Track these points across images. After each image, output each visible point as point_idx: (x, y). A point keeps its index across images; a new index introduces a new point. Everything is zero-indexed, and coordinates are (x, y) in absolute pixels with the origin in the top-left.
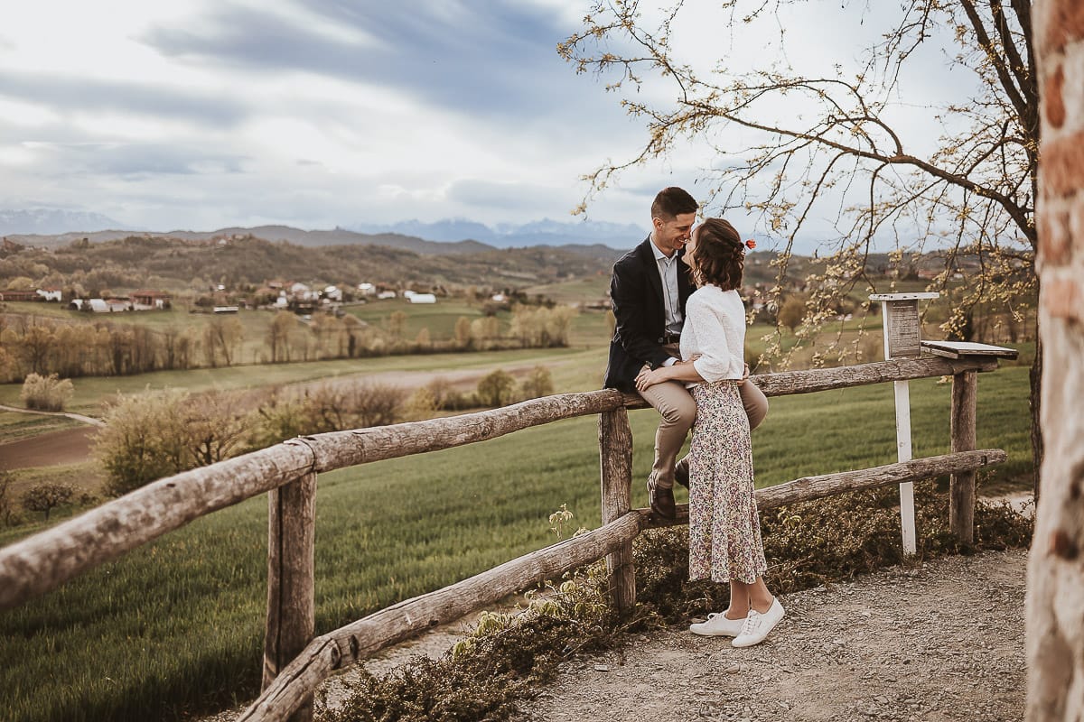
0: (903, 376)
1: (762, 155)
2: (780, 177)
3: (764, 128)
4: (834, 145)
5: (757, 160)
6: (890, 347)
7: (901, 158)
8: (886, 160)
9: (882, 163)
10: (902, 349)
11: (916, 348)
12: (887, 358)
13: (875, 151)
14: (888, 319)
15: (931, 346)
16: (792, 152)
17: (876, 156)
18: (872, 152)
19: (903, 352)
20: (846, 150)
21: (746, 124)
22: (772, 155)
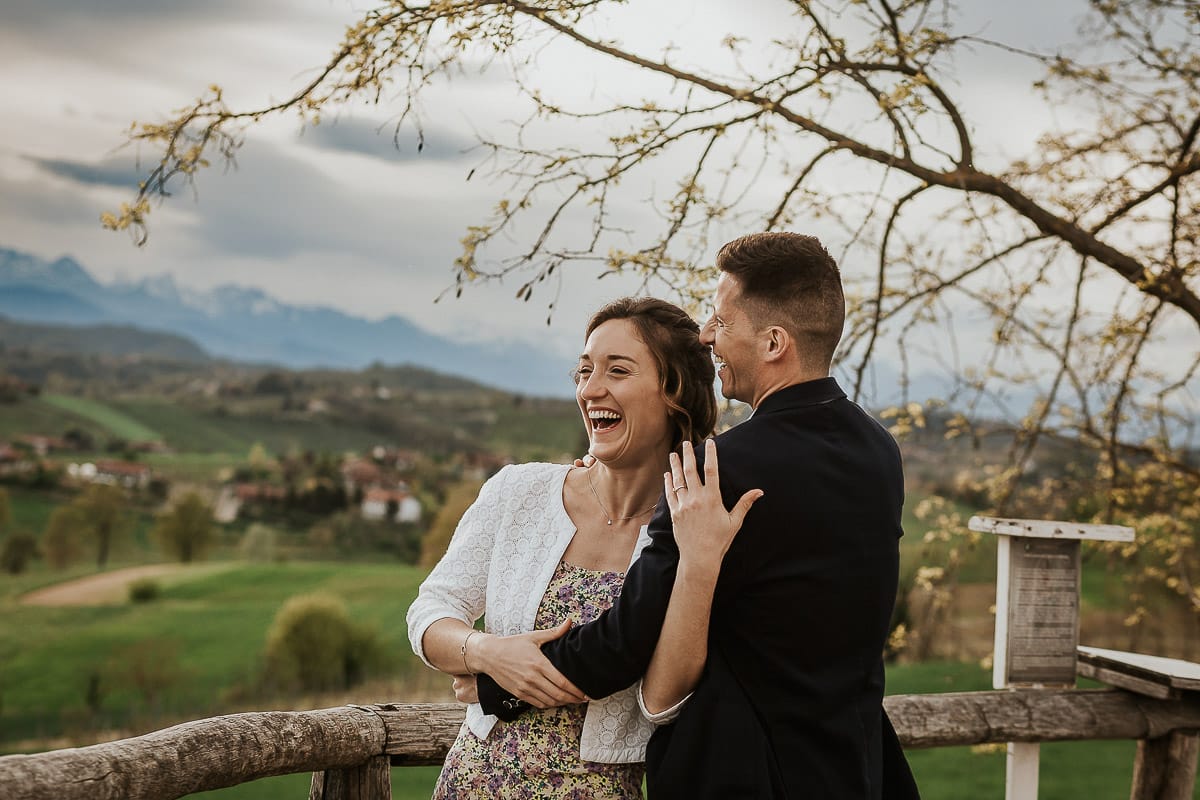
0: (1038, 731)
1: (645, 125)
2: (689, 190)
3: (635, 60)
4: (806, 125)
5: (634, 140)
6: (1010, 654)
7: (968, 178)
8: (931, 178)
9: (918, 182)
10: (1037, 662)
11: (1066, 662)
12: (999, 681)
13: (907, 151)
14: (1011, 584)
15: (1098, 662)
16: (720, 129)
17: (907, 165)
18: (900, 154)
19: (1036, 669)
20: (839, 141)
21: (589, 43)
22: (670, 133)
